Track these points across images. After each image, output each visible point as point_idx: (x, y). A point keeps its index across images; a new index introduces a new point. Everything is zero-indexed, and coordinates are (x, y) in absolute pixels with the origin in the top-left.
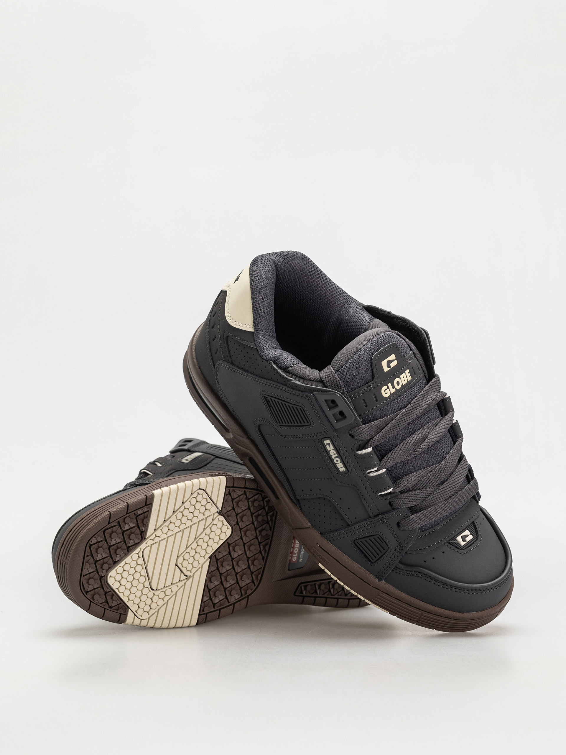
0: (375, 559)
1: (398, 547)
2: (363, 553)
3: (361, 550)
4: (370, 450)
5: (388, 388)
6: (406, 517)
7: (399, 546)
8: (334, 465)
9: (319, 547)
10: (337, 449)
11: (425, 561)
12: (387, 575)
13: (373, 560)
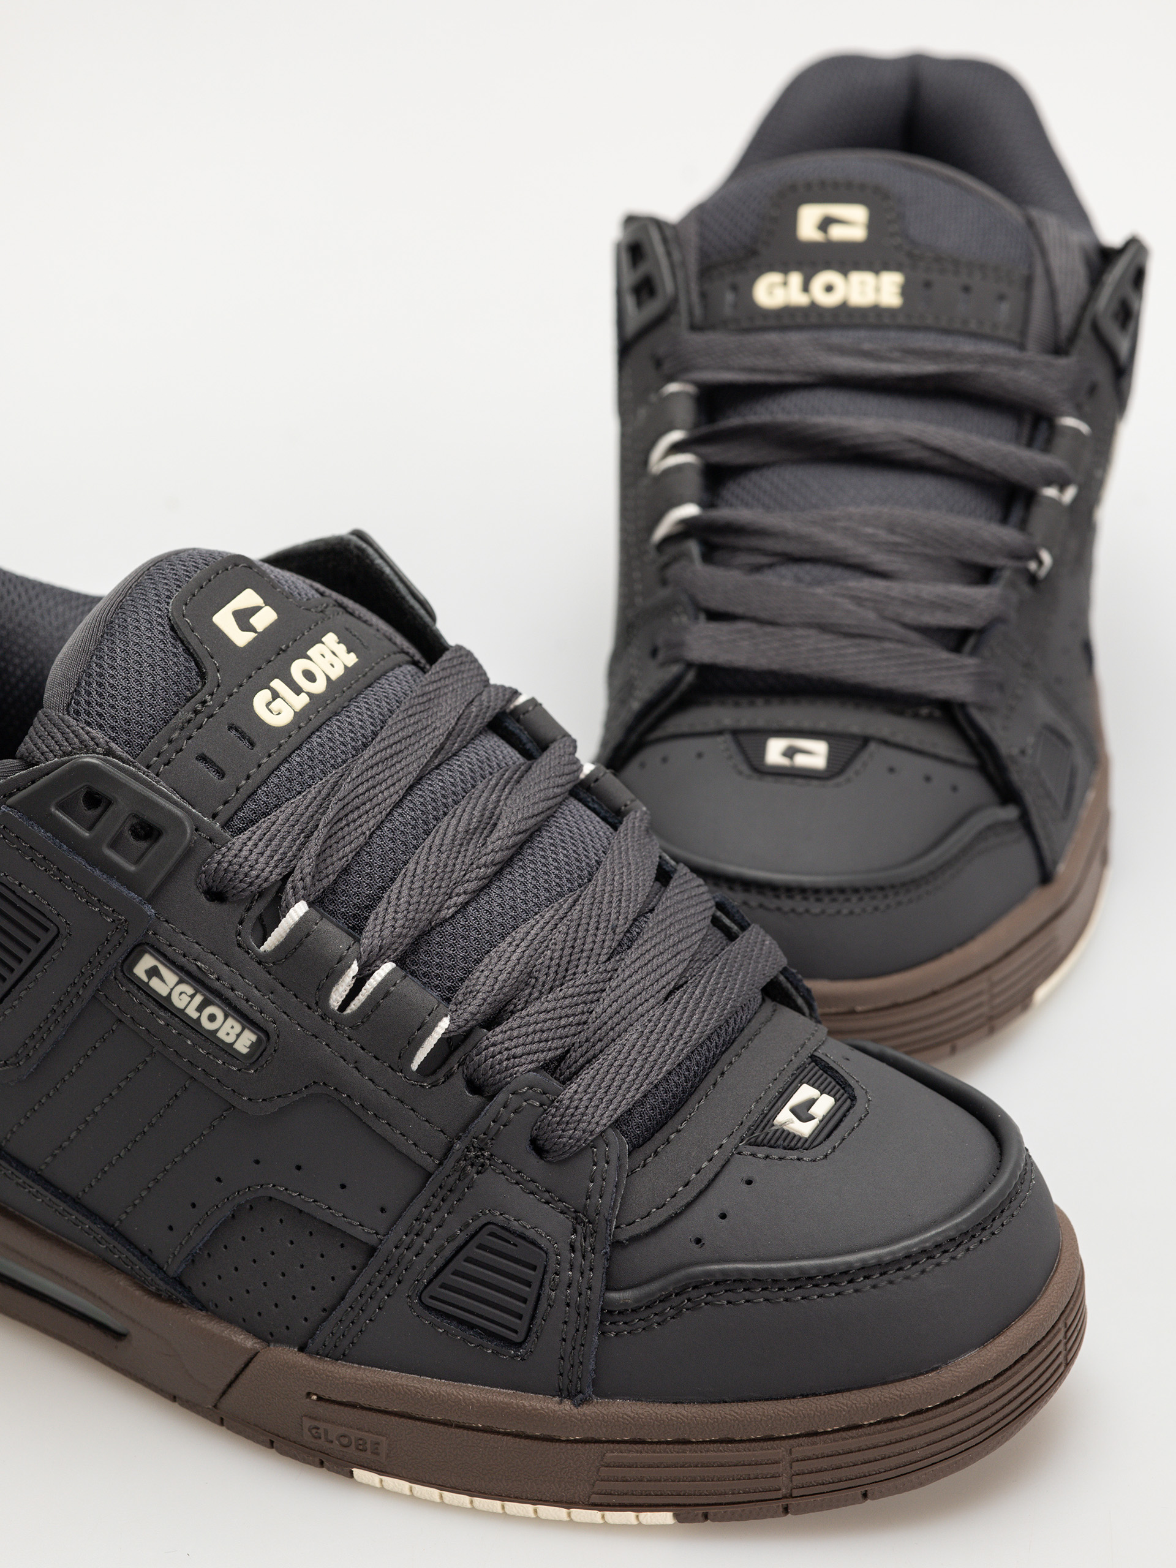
0: (521, 1325)
1: (575, 1231)
2: (472, 1326)
3: (461, 1322)
4: (299, 910)
5: (275, 695)
6: (548, 1102)
7: (579, 1227)
8: (211, 1038)
9: (323, 1404)
10: (189, 974)
11: (698, 1241)
12: (592, 1366)
13: (516, 1332)
